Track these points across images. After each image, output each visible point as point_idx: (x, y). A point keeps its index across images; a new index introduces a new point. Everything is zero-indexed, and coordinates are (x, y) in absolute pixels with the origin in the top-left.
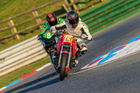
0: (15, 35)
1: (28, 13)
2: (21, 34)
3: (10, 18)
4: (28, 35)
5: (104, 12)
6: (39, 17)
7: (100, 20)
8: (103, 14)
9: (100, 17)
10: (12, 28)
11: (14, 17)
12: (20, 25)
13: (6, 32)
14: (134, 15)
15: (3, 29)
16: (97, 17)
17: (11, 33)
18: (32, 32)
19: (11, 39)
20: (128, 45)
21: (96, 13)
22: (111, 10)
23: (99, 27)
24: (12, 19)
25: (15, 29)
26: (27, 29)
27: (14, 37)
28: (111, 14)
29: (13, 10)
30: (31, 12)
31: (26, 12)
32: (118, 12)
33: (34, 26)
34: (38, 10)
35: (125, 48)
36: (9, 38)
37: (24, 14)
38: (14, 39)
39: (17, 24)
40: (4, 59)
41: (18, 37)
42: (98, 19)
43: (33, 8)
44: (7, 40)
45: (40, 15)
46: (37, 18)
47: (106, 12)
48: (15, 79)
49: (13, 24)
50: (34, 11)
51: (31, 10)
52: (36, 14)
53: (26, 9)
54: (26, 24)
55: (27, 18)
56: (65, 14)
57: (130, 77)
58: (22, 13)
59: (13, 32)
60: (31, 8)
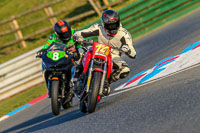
0: (20, 41)
1: (38, 10)
2: (29, 40)
3: (13, 17)
4: (38, 42)
5: (147, 8)
6: (55, 16)
7: (141, 20)
8: (145, 12)
9: (141, 16)
10: (16, 31)
11: (19, 16)
12: (27, 28)
13: (8, 37)
15: (3, 33)
16: (137, 15)
17: (14, 38)
18: (44, 37)
19: (15, 47)
20: (181, 56)
21: (136, 10)
22: (157, 6)
23: (139, 30)
24: (16, 19)
25: (20, 33)
26: (37, 32)
27: (18, 44)
28: (158, 12)
29: (17, 6)
30: (43, 9)
31: (35, 9)
32: (167, 8)
33: (47, 28)
34: (52, 6)
36: (11, 45)
37: (33, 12)
38: (19, 47)
39: (23, 26)
40: (4, 75)
41: (24, 44)
42: (138, 18)
43: (46, 3)
44: (8, 49)
45: (56, 13)
46: (52, 17)
48: (21, 105)
49: (17, 26)
50: (47, 7)
51: (43, 5)
52: (50, 11)
53: (36, 5)
54: (36, 26)
55: (37, 17)
56: (92, 12)
57: (185, 102)
58: (30, 10)
59: (17, 38)
60: (42, 3)
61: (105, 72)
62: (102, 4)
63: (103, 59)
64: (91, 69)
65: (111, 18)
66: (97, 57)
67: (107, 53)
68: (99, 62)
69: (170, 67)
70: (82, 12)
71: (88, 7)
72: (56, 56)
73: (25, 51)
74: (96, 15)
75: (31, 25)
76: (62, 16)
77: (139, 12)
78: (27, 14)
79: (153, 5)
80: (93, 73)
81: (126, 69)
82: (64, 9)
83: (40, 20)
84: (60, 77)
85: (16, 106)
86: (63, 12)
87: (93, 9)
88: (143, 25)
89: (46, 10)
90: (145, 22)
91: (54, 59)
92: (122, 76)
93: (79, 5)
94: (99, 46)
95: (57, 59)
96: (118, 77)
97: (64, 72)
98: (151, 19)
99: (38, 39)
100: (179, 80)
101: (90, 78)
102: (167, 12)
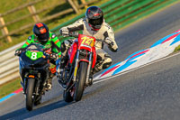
0: (6, 36)
1: (22, 9)
2: (14, 36)
4: (22, 37)
5: (120, 6)
6: (37, 14)
7: (115, 17)
8: (119, 9)
9: (115, 14)
10: (3, 27)
12: (12, 24)
14: (159, 11)
16: (112, 13)
17: (1, 34)
18: (28, 33)
19: (1, 42)
20: (151, 49)
21: (110, 8)
22: (129, 4)
25: (6, 29)
26: (22, 28)
27: (4, 39)
28: (130, 10)
29: (3, 4)
30: (26, 7)
31: (20, 7)
32: (138, 6)
33: (30, 25)
34: (35, 4)
35: (147, 53)
37: (17, 10)
38: (5, 42)
39: (8, 23)
41: (10, 39)
42: (112, 15)
43: (29, 2)
45: (38, 11)
46: (34, 15)
47: (123, 7)
49: (3, 23)
50: (30, 5)
51: (26, 4)
52: (33, 9)
53: (20, 4)
54: (21, 22)
55: (21, 14)
56: (71, 10)
57: (155, 91)
58: (15, 9)
59: (3, 34)
60: (25, 2)
61: (90, 63)
62: (80, 3)
63: (88, 50)
64: (77, 60)
65: (96, 14)
66: (83, 49)
67: (92, 45)
68: (85, 53)
69: (141, 60)
70: (62, 10)
71: (67, 6)
72: (34, 56)
73: (11, 45)
74: (74, 12)
75: (15, 23)
76: (44, 14)
77: (112, 10)
78: (12, 13)
79: (126, 3)
80: (79, 63)
81: (108, 60)
82: (46, 7)
83: (24, 17)
84: (36, 76)
85: (3, 95)
86: (45, 10)
87: (71, 7)
88: (117, 22)
89: (29, 8)
90: (119, 19)
91: (32, 58)
92: (105, 67)
93: (59, 4)
94: (84, 38)
95: (35, 58)
96: (101, 67)
97: (40, 71)
98: (124, 16)
99: (22, 35)
100: (149, 72)
101: (76, 68)
102: (138, 9)
